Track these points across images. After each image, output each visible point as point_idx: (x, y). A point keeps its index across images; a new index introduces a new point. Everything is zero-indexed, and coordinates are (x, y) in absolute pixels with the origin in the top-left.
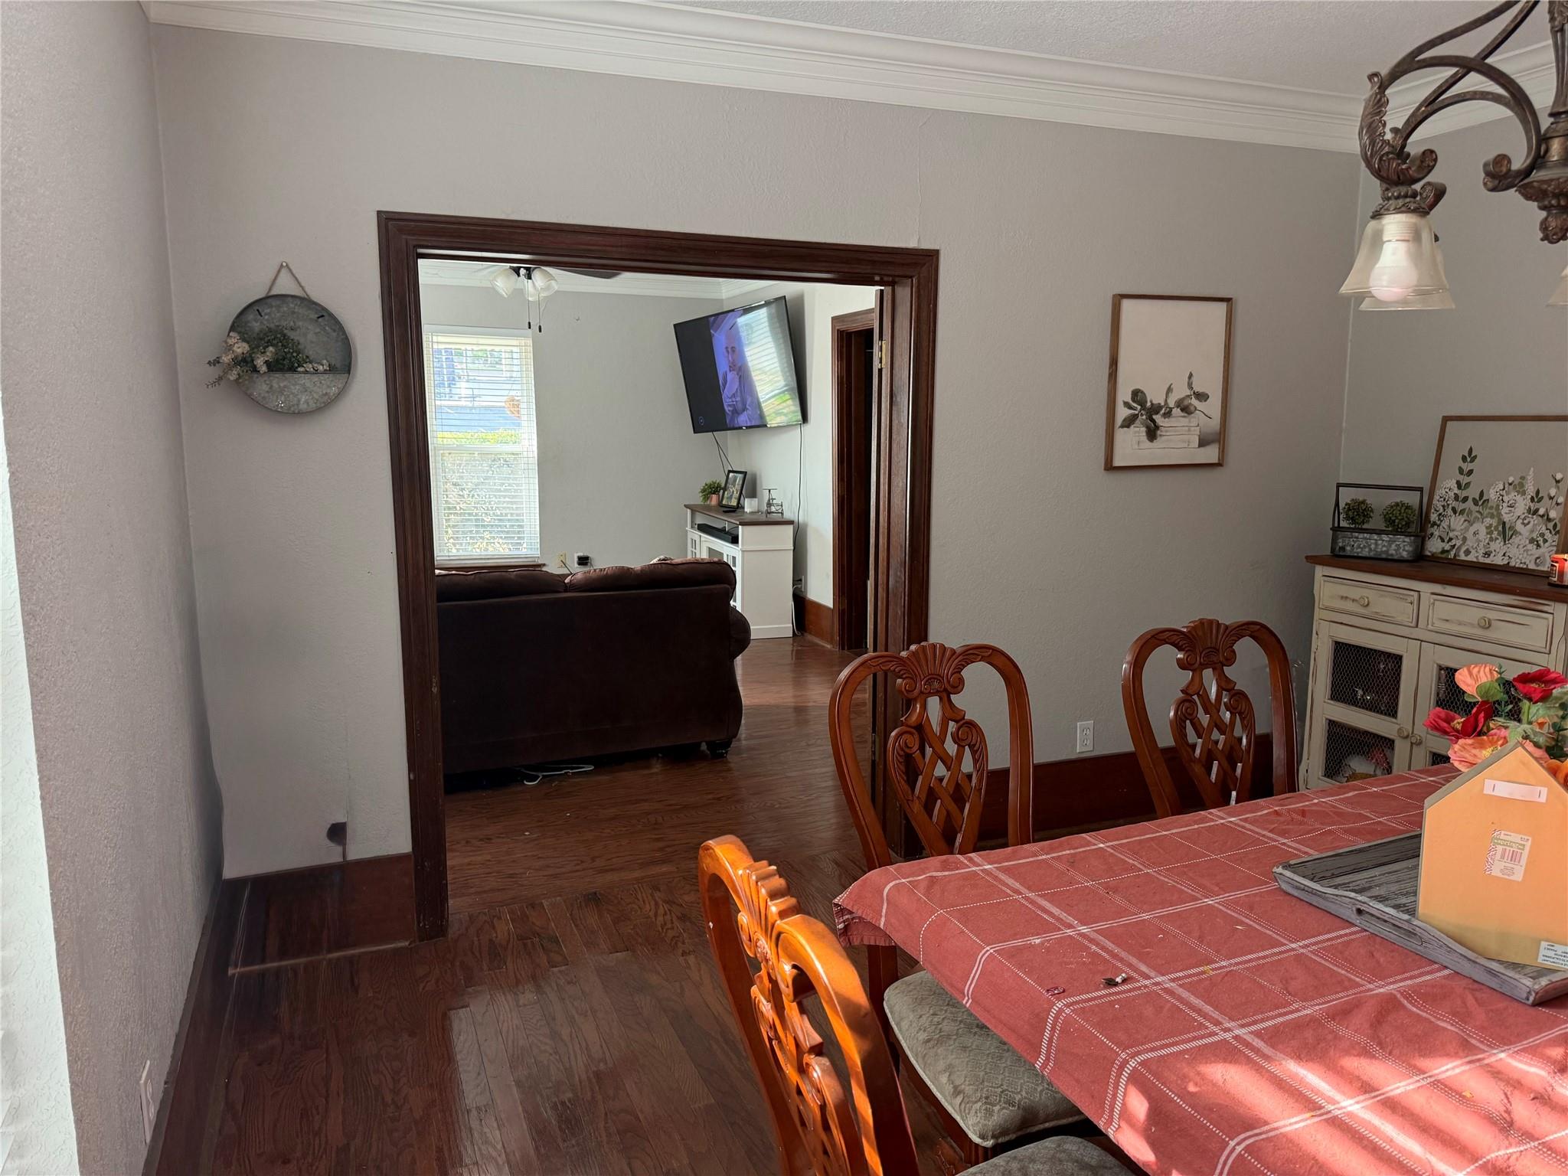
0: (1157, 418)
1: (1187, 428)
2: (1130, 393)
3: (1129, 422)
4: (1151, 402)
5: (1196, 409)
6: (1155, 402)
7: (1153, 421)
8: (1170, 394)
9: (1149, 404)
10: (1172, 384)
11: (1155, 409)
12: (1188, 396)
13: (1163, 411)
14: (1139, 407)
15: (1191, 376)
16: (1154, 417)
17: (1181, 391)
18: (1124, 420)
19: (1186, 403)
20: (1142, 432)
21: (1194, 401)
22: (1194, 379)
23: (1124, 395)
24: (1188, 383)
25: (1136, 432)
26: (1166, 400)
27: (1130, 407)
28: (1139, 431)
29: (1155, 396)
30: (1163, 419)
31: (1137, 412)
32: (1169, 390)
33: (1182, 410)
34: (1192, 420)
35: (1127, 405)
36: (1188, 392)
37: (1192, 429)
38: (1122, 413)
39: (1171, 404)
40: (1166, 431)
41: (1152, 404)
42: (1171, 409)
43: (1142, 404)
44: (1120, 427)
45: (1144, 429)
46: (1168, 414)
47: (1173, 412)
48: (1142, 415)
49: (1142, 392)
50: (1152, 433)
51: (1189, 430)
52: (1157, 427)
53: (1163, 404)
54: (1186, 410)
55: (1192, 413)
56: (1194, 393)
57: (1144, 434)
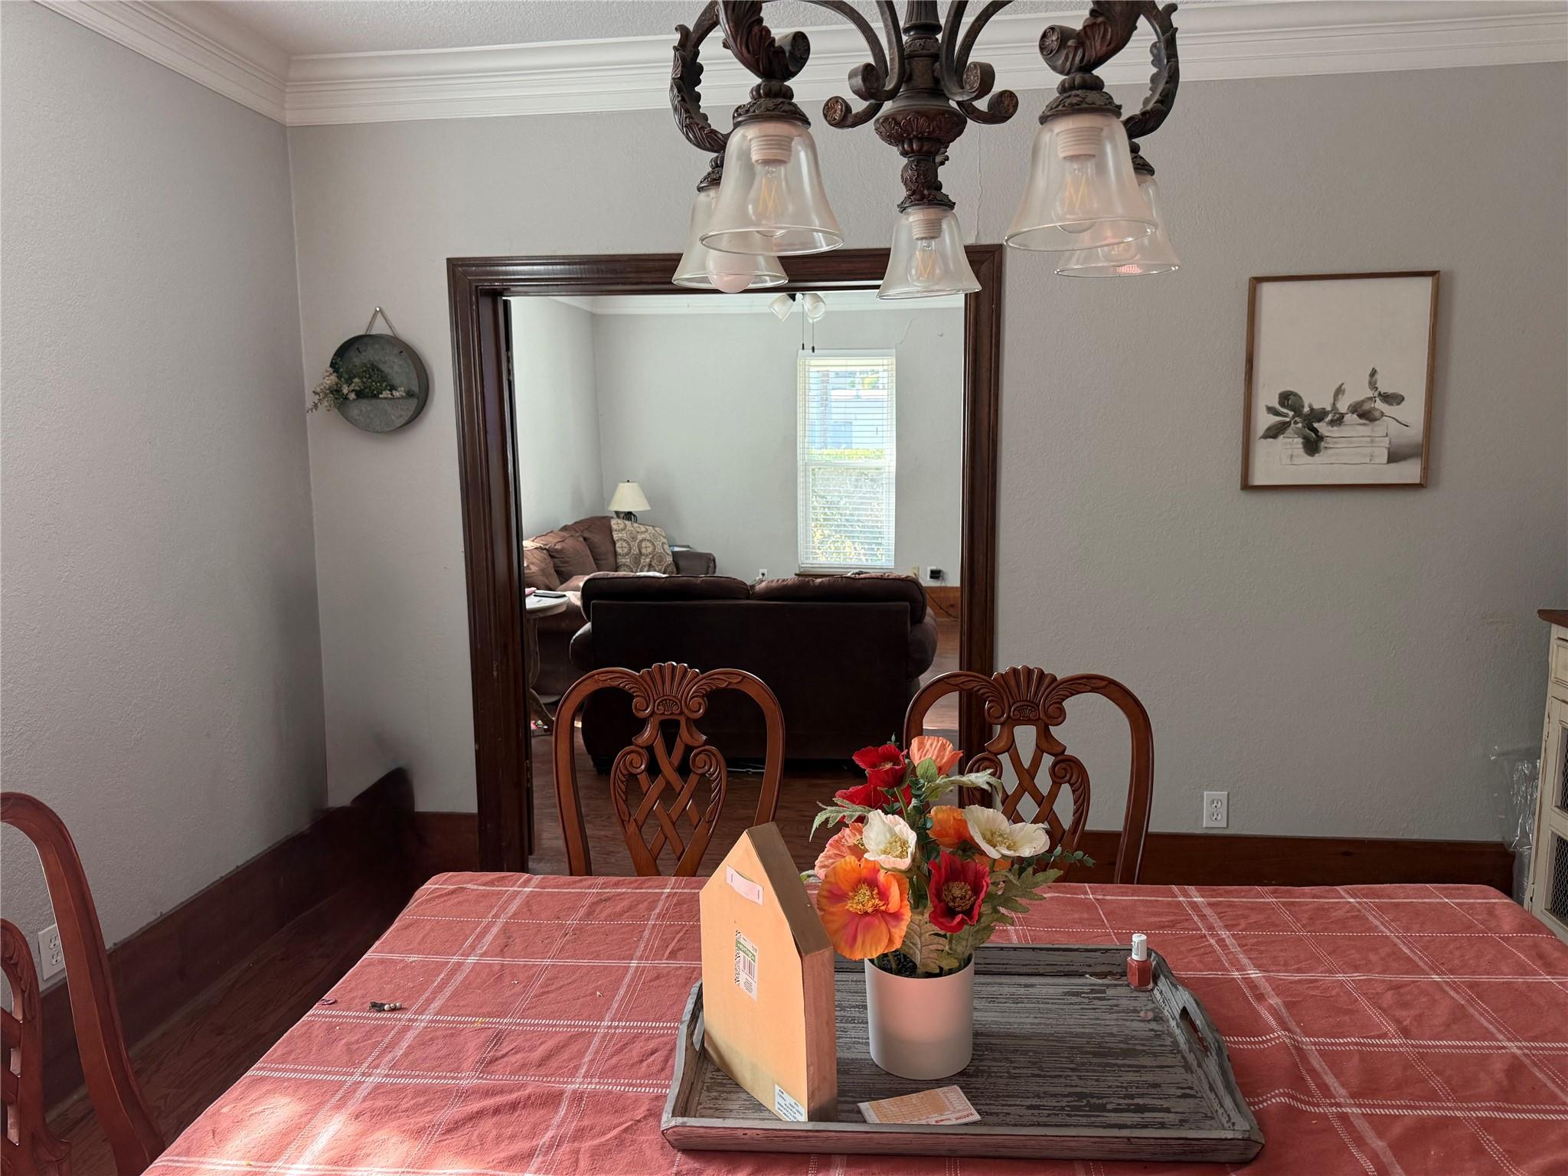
0: (1322, 427)
1: (1368, 439)
2: (1277, 396)
3: (1274, 432)
4: (1310, 406)
5: (1383, 415)
6: (1316, 406)
7: (1315, 431)
8: (1340, 396)
9: (1306, 409)
10: (1343, 384)
11: (1319, 415)
12: (1370, 399)
13: (1329, 417)
14: (1291, 413)
15: (1373, 373)
16: (1316, 425)
17: (1357, 391)
18: (1269, 429)
19: (1367, 407)
20: (1297, 443)
21: (1379, 405)
22: (1377, 376)
23: (1267, 396)
24: (1370, 383)
25: (1286, 444)
26: (1334, 404)
27: (1277, 413)
28: (1291, 443)
29: (1316, 398)
30: (1330, 428)
31: (1288, 419)
32: (1339, 392)
33: (1361, 416)
34: (1376, 429)
35: (1271, 410)
36: (1370, 394)
37: (1377, 439)
38: (1264, 420)
39: (1343, 406)
40: (1336, 443)
41: (1312, 409)
42: (1342, 416)
43: (1297, 409)
44: (1261, 438)
45: (1300, 440)
46: (1338, 421)
47: (1345, 419)
48: (1296, 423)
49: (1295, 395)
50: (1313, 445)
51: (1372, 441)
52: (1320, 438)
53: (1329, 408)
54: (1365, 414)
55: (1376, 420)
56: (1380, 394)
57: (1301, 446)
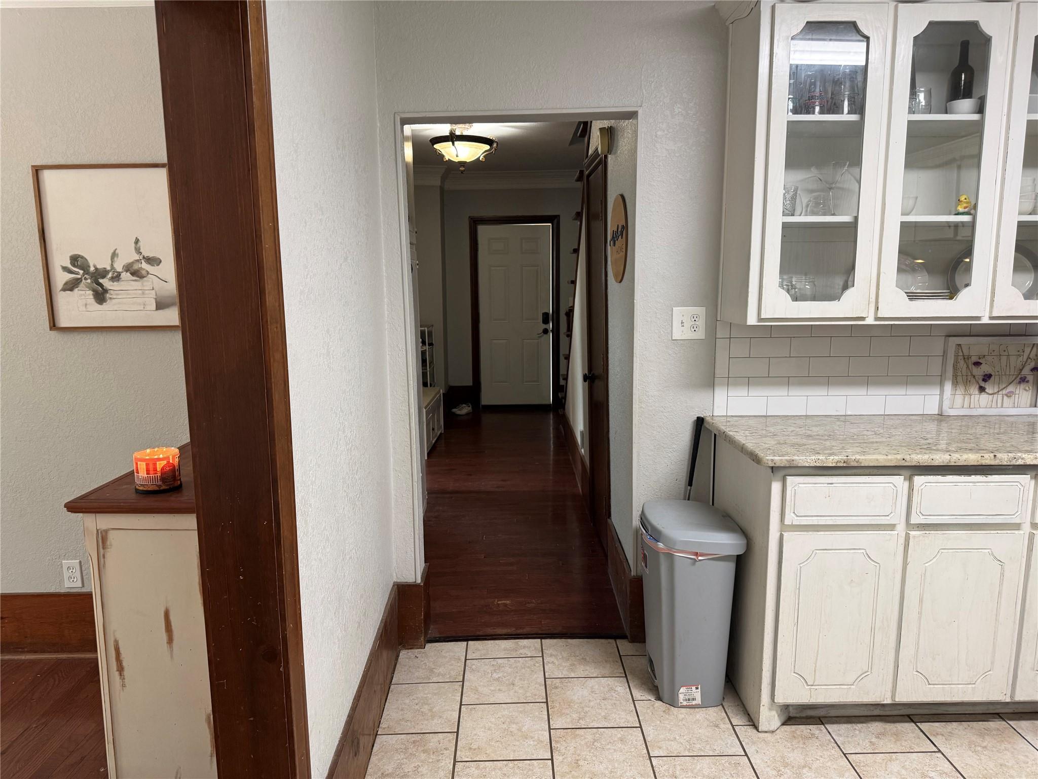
0: (105, 282)
1: (140, 292)
2: (69, 259)
3: (71, 286)
4: (95, 266)
5: (148, 273)
6: (99, 267)
7: (101, 285)
8: (116, 259)
9: (92, 269)
10: (116, 249)
11: (103, 273)
12: (138, 261)
13: (110, 275)
14: (81, 272)
15: (137, 241)
16: (101, 281)
17: (127, 256)
18: (66, 284)
19: (136, 267)
20: (89, 295)
21: (144, 265)
22: (141, 244)
23: (60, 259)
24: (136, 248)
25: (81, 295)
26: (112, 265)
27: (71, 272)
28: (84, 295)
29: (98, 260)
30: (112, 283)
31: (79, 276)
32: (114, 255)
33: (133, 274)
34: (145, 284)
35: (65, 269)
36: (137, 257)
37: (147, 292)
38: (61, 278)
39: (119, 267)
40: (117, 294)
41: (96, 269)
42: (119, 274)
43: (85, 267)
44: (61, 291)
45: (91, 292)
46: (117, 278)
47: (121, 276)
48: (86, 279)
49: (82, 257)
50: (101, 296)
51: (143, 293)
52: (106, 291)
53: (109, 268)
54: (137, 274)
55: (144, 277)
56: (144, 257)
57: (92, 297)
